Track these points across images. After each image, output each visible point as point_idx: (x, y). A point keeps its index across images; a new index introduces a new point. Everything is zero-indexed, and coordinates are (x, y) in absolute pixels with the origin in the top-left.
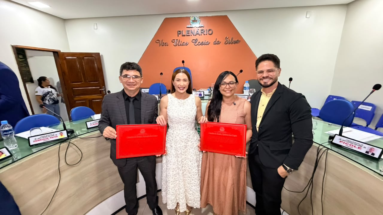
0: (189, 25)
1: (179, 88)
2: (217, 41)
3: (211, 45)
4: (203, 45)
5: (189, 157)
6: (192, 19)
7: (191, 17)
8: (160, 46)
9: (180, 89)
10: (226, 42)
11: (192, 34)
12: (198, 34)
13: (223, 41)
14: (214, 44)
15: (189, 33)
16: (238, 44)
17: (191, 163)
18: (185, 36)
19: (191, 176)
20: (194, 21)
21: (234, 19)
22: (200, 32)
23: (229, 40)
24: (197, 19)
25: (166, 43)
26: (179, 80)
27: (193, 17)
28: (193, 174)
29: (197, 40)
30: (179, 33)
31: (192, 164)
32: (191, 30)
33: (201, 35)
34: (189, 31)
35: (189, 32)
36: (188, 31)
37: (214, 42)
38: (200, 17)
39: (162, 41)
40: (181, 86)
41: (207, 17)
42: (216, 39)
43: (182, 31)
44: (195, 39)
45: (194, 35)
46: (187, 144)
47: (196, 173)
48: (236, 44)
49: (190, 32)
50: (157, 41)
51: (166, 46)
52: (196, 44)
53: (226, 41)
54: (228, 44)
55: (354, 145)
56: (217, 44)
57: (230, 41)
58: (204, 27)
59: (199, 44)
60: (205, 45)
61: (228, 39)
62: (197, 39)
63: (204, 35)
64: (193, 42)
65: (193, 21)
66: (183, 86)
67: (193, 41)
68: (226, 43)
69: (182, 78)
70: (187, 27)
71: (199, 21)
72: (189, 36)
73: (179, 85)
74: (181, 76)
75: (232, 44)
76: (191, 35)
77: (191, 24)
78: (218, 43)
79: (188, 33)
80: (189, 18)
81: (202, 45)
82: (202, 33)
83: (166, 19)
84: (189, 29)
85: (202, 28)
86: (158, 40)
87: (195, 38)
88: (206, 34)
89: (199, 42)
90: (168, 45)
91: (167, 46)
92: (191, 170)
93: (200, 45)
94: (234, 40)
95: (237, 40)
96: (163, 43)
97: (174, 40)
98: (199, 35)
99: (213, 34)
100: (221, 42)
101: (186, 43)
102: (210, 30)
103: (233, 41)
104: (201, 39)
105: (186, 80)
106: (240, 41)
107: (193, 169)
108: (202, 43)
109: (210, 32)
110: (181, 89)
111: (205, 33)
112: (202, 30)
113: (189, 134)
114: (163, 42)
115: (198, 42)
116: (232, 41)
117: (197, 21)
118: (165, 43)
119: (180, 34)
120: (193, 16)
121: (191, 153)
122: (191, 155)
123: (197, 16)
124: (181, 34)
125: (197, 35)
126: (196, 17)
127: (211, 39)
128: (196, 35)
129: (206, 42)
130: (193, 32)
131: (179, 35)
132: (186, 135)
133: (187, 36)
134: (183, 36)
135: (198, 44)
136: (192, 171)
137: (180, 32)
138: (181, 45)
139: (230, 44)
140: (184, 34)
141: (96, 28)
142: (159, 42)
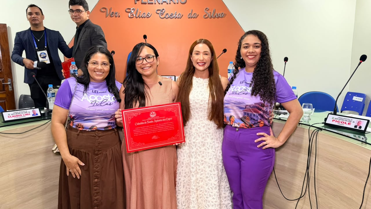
1: (198, 63)
2: (193, 14)
3: (185, 19)
4: (173, 18)
5: (207, 160)
8: (106, 17)
9: (200, 66)
10: (206, 15)
11: (156, 2)
12: (165, 2)
13: (201, 14)
14: (189, 18)
15: (152, 0)
16: (223, 18)
17: (210, 169)
18: (145, 4)
19: (209, 189)
25: (116, 13)
26: (198, 53)
28: (211, 186)
29: (164, 11)
31: (211, 171)
33: (170, 4)
37: (189, 16)
39: (110, 10)
40: (200, 60)
42: (192, 11)
44: (161, 9)
45: (159, 4)
46: (205, 140)
47: (215, 185)
48: (220, 18)
50: (103, 10)
51: (116, 17)
52: (163, 16)
53: (206, 14)
54: (209, 18)
55: (345, 122)
56: (194, 18)
57: (212, 14)
59: (167, 17)
60: (175, 18)
61: (209, 12)
62: (163, 9)
63: (175, 3)
64: (158, 14)
66: (203, 60)
67: (158, 12)
68: (206, 16)
69: (202, 51)
72: (152, 4)
73: (197, 60)
74: (201, 47)
75: (214, 18)
76: (155, 4)
78: (196, 17)
81: (171, 18)
82: (171, 0)
86: (103, 8)
87: (160, 7)
88: (177, 3)
89: (167, 14)
90: (119, 17)
92: (209, 180)
94: (216, 13)
95: (221, 13)
96: (113, 13)
97: (130, 9)
98: (167, 4)
99: (187, 3)
100: (198, 15)
101: (148, 15)
103: (216, 14)
104: (169, 9)
105: (207, 53)
106: (225, 15)
107: (211, 179)
108: (171, 15)
110: (201, 64)
111: (176, 1)
113: (208, 127)
114: (112, 11)
115: (165, 14)
116: (214, 15)
121: (210, 154)
122: (210, 157)
124: (140, 1)
128: (162, 4)
129: (177, 14)
131: (138, 2)
132: (204, 127)
133: (149, 4)
134: (142, 3)
135: (165, 17)
136: (210, 182)
138: (140, 18)
139: (212, 18)
140: (144, 1)
142: (105, 10)
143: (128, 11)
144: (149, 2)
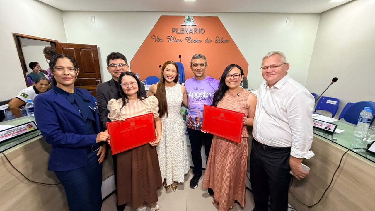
0: (183, 23)
1: (167, 76)
2: (208, 39)
3: (203, 43)
4: (196, 42)
5: (176, 137)
6: (186, 18)
7: (185, 16)
8: (155, 41)
9: (169, 78)
10: (216, 41)
12: (191, 32)
13: (214, 40)
14: (206, 42)
15: (183, 31)
16: (227, 43)
18: (179, 33)
19: (177, 154)
20: (189, 20)
22: (193, 31)
23: (219, 39)
24: (190, 18)
25: (161, 39)
26: (168, 70)
27: (187, 16)
28: (179, 152)
29: (190, 38)
30: (174, 30)
31: (178, 143)
32: (185, 28)
33: (194, 33)
34: (183, 29)
35: (183, 30)
36: (182, 29)
37: (206, 41)
38: (194, 17)
39: (158, 37)
41: (200, 17)
42: (208, 38)
43: (177, 29)
44: (189, 37)
45: (188, 33)
46: (174, 125)
47: (181, 151)
48: (225, 43)
49: (184, 30)
50: (153, 37)
51: (161, 41)
52: (189, 41)
54: (218, 43)
56: (209, 42)
57: (220, 40)
58: (197, 26)
59: (192, 42)
60: (197, 42)
61: (218, 39)
62: (190, 37)
63: (197, 33)
64: (187, 40)
65: (187, 20)
66: (171, 75)
67: (187, 38)
68: (217, 41)
69: (171, 69)
70: (181, 25)
71: (193, 20)
72: (183, 33)
75: (221, 43)
76: (185, 33)
77: (185, 22)
78: (210, 42)
79: (182, 31)
81: (194, 42)
82: (195, 31)
83: (162, 17)
84: (183, 27)
85: (195, 27)
86: (153, 36)
87: (188, 35)
88: (199, 33)
89: (192, 40)
90: (163, 41)
92: (177, 149)
93: (193, 42)
94: (223, 39)
95: (226, 39)
96: (159, 39)
97: (169, 37)
98: (193, 33)
99: (205, 33)
100: (212, 41)
101: (180, 40)
102: (202, 29)
103: (223, 40)
104: (194, 37)
106: (229, 41)
108: (194, 41)
109: (203, 31)
111: (198, 32)
112: (195, 29)
115: (191, 40)
116: (221, 41)
117: (191, 20)
118: (160, 38)
121: (177, 134)
123: (191, 15)
125: (190, 33)
126: (190, 17)
127: (203, 38)
128: (189, 33)
129: (199, 40)
130: (187, 30)
131: (174, 32)
133: (181, 33)
134: (177, 33)
135: (191, 42)
137: (175, 29)
138: (175, 42)
139: (220, 43)
140: (178, 31)
141: (94, 21)
142: (154, 37)
143: (169, 38)
144: (182, 32)
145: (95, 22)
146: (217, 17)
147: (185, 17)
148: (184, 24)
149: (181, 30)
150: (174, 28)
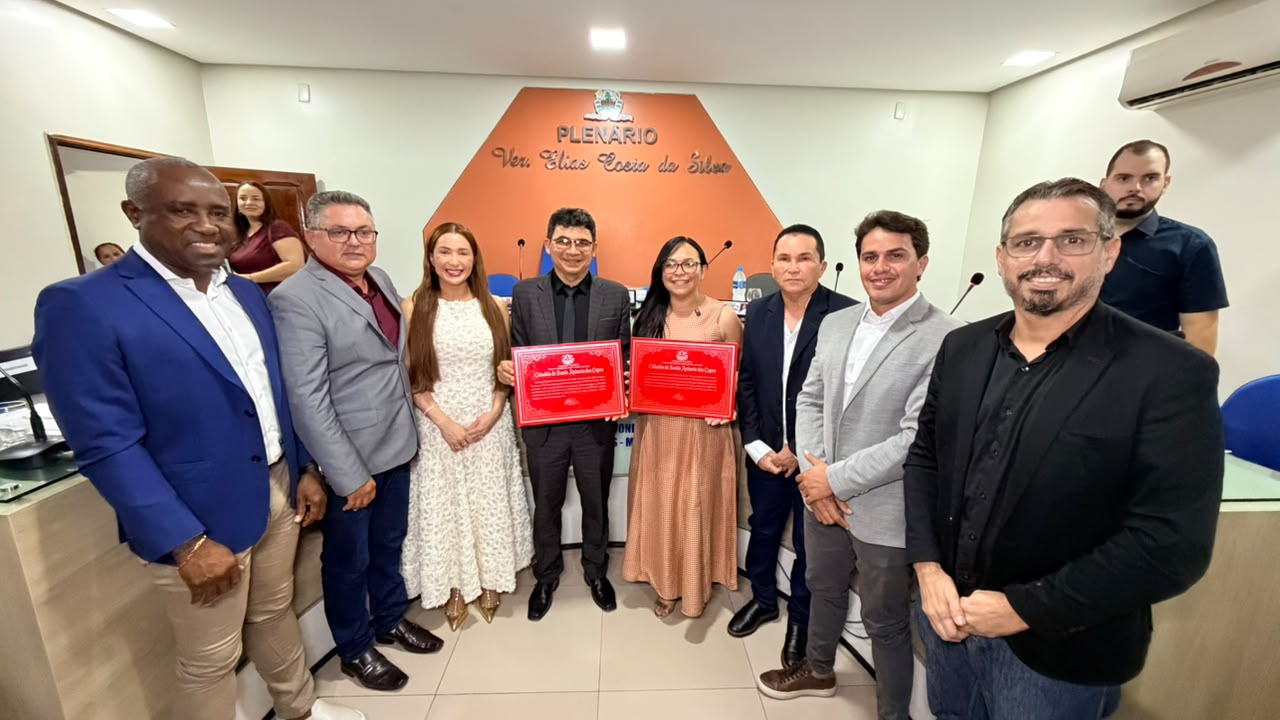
2: (668, 162)
3: (653, 171)
4: (630, 170)
6: (600, 97)
7: (596, 91)
8: (504, 165)
10: (692, 167)
11: (599, 140)
12: (615, 140)
13: (684, 165)
14: (660, 172)
15: (591, 136)
16: (724, 174)
18: (579, 142)
20: (607, 102)
21: (714, 106)
22: (621, 135)
23: (702, 162)
24: (613, 98)
25: (522, 159)
27: (603, 91)
29: (613, 156)
30: (563, 132)
32: (597, 128)
33: (625, 143)
34: (592, 130)
35: (590, 132)
36: (587, 129)
37: (660, 166)
38: (623, 94)
39: (511, 152)
41: (642, 94)
42: (667, 158)
43: (572, 128)
44: (608, 153)
45: (605, 143)
48: (720, 173)
49: (593, 133)
50: (497, 152)
51: (522, 166)
52: (610, 167)
53: (692, 164)
54: (697, 173)
56: (670, 171)
57: (704, 166)
58: (632, 122)
59: (618, 168)
60: (635, 171)
61: (698, 161)
62: (612, 154)
63: (634, 143)
64: (603, 162)
65: (603, 103)
67: (603, 158)
68: (693, 169)
70: (585, 119)
71: (621, 104)
72: (592, 142)
75: (708, 173)
76: (597, 142)
77: (598, 110)
78: (673, 169)
79: (588, 135)
80: (592, 93)
81: (626, 171)
82: (627, 137)
83: (525, 92)
84: (590, 125)
85: (628, 125)
86: (498, 149)
87: (607, 149)
88: (639, 143)
89: (619, 163)
90: (528, 166)
91: (525, 167)
93: (621, 170)
94: (713, 162)
95: (721, 162)
96: (516, 158)
97: (548, 152)
98: (620, 143)
99: (658, 142)
100: (678, 166)
101: (582, 164)
102: (649, 131)
103: (712, 166)
104: (624, 153)
106: (729, 167)
108: (626, 166)
109: (651, 138)
111: (636, 138)
112: (628, 130)
114: (514, 156)
115: (615, 162)
116: (708, 167)
117: (614, 103)
118: (519, 157)
119: (564, 136)
120: (605, 88)
123: (615, 89)
124: (568, 137)
125: (614, 142)
126: (611, 94)
127: (653, 156)
128: (610, 143)
129: (639, 162)
130: (602, 133)
131: (563, 139)
133: (584, 142)
134: (572, 142)
135: (615, 169)
137: (564, 129)
138: (567, 169)
139: (705, 173)
140: (575, 137)
141: (307, 99)
142: (501, 153)
143: (547, 156)
144: (586, 139)
145: (309, 101)
146: (694, 97)
147: (597, 94)
148: (593, 116)
149: (585, 132)
150: (565, 125)
